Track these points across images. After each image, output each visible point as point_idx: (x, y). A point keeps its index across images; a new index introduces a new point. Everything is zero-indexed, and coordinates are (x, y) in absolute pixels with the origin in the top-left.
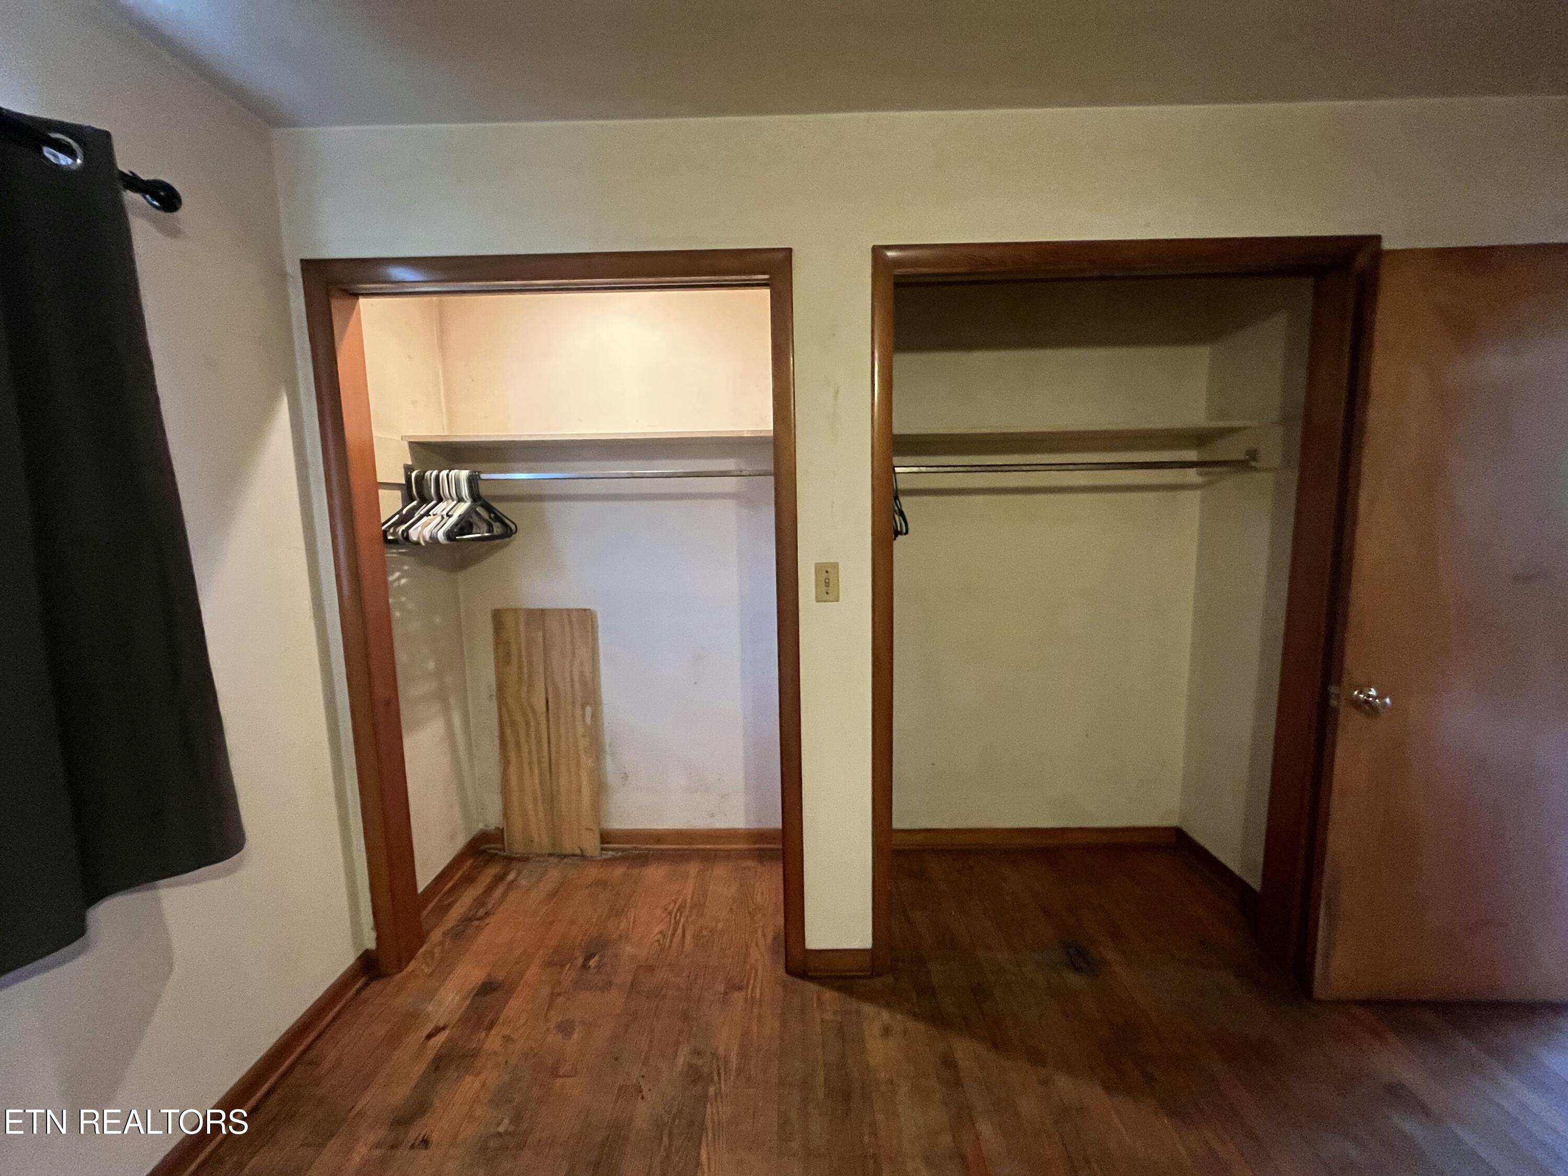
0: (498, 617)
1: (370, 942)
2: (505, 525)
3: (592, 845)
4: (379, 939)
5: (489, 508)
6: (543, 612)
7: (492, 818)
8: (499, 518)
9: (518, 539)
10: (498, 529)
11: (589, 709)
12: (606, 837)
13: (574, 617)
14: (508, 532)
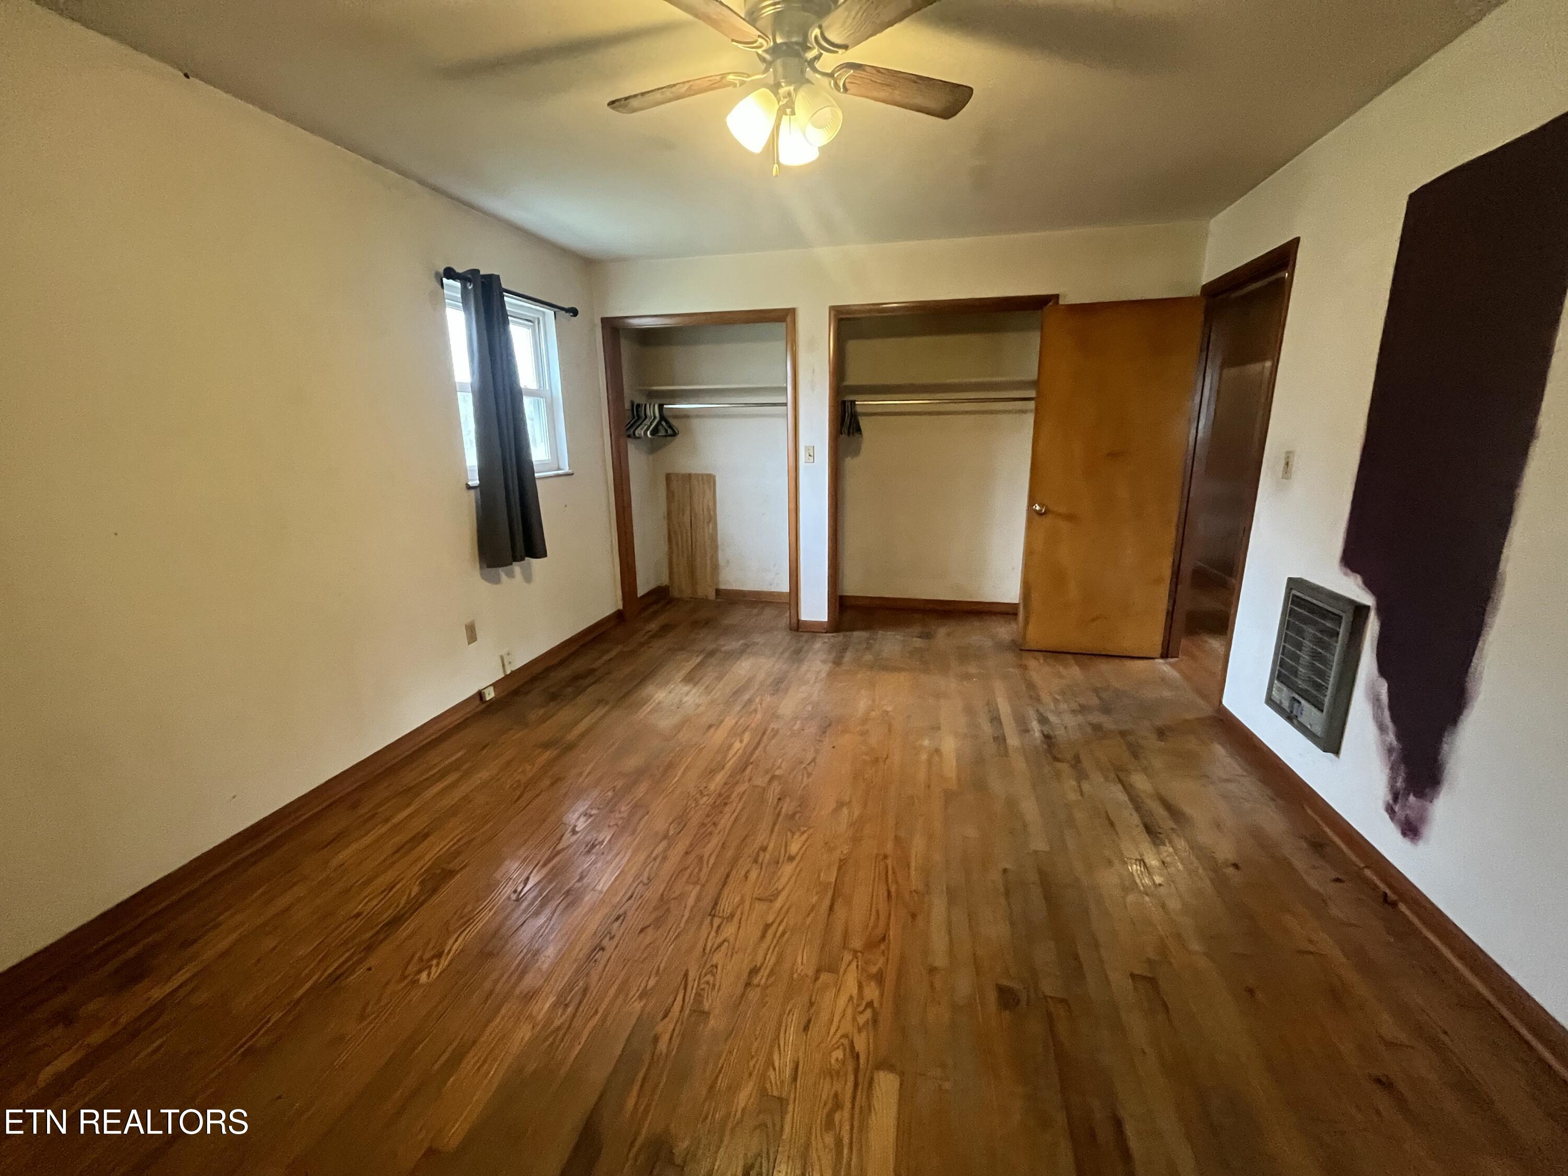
0: (668, 477)
1: (621, 607)
2: (673, 430)
3: (712, 595)
4: (624, 604)
5: (667, 422)
6: (690, 475)
7: (665, 581)
8: (670, 427)
9: (678, 438)
10: (670, 431)
11: (711, 525)
12: (718, 592)
13: (705, 477)
14: (675, 434)
